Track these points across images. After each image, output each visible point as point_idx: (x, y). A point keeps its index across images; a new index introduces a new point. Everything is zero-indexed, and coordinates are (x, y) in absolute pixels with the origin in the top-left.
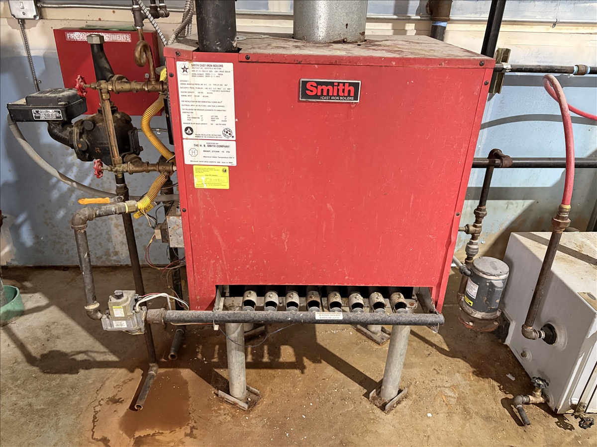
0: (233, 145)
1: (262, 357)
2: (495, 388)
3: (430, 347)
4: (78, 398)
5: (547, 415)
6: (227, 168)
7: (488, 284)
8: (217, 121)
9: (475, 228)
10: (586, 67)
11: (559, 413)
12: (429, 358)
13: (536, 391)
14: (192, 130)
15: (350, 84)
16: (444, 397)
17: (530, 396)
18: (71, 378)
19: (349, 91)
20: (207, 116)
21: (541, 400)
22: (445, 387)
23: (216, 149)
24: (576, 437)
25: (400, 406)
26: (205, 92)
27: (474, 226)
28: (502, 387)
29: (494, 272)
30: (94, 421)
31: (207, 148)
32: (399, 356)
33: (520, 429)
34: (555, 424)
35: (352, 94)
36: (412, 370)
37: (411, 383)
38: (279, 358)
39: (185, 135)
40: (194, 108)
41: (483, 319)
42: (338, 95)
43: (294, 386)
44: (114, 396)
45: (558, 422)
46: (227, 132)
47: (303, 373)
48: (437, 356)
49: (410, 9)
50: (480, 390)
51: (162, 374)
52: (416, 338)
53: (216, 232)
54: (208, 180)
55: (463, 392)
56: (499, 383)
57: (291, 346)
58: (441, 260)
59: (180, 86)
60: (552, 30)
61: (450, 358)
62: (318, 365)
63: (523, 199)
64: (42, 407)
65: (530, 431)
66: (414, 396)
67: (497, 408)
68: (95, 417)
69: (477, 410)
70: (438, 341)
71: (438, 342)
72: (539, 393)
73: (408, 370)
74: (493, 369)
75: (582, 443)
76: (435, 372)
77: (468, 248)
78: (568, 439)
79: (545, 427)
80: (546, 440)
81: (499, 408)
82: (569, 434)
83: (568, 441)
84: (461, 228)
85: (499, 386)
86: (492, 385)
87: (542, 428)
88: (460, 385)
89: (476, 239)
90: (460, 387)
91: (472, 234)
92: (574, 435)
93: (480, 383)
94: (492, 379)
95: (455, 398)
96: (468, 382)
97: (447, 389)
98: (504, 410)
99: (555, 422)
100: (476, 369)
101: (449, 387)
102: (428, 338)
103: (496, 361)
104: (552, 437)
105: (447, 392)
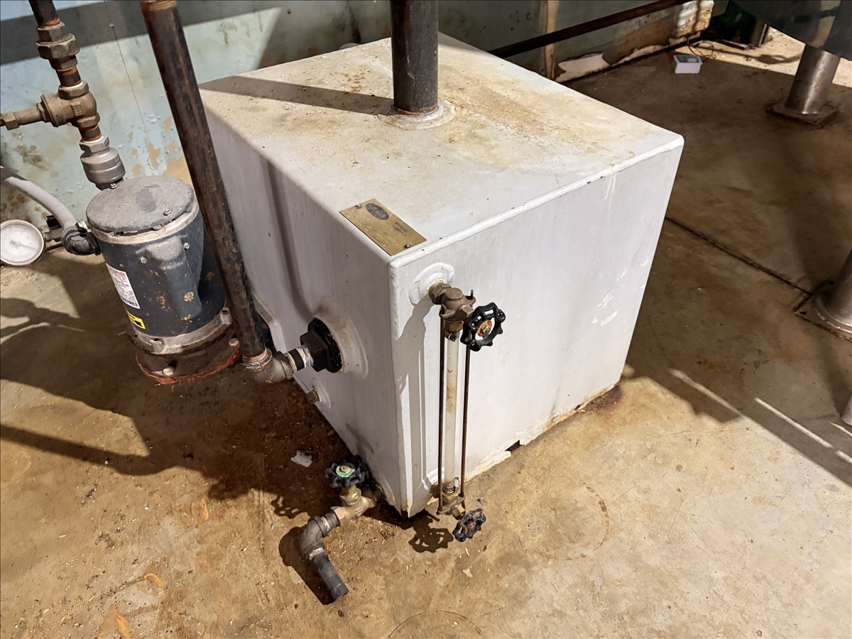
2: (264, 516)
3: (95, 467)
5: (390, 528)
7: (143, 260)
9: (66, 103)
11: (414, 514)
12: (90, 506)
13: (346, 494)
16: (122, 623)
17: (337, 510)
21: (366, 502)
22: (128, 584)
24: (458, 561)
28: (280, 503)
29: (149, 219)
33: (329, 614)
34: (409, 548)
36: (35, 574)
41: (187, 350)
45: (415, 538)
48: (111, 487)
50: (225, 543)
52: (57, 459)
55: (179, 575)
56: (275, 493)
61: (150, 478)
63: (253, 11)
65: (353, 608)
67: (270, 576)
69: (215, 617)
70: (121, 436)
71: (119, 441)
72: (354, 494)
73: (20, 581)
74: (259, 458)
75: (472, 572)
76: (103, 544)
77: (87, 168)
78: (442, 579)
79: (388, 572)
80: (394, 614)
81: (276, 574)
82: (443, 561)
83: (442, 584)
84: (23, 115)
85: (274, 503)
86: (258, 507)
87: (382, 577)
88: (172, 553)
89: (98, 133)
90: (172, 559)
91: (74, 121)
92: (454, 558)
93: (226, 518)
94: (257, 488)
95: (154, 608)
96: (196, 531)
97: (134, 587)
98: (288, 571)
99: (410, 542)
100: (217, 478)
101: (141, 579)
102: (90, 442)
103: (267, 430)
104: (406, 595)
105: (132, 598)
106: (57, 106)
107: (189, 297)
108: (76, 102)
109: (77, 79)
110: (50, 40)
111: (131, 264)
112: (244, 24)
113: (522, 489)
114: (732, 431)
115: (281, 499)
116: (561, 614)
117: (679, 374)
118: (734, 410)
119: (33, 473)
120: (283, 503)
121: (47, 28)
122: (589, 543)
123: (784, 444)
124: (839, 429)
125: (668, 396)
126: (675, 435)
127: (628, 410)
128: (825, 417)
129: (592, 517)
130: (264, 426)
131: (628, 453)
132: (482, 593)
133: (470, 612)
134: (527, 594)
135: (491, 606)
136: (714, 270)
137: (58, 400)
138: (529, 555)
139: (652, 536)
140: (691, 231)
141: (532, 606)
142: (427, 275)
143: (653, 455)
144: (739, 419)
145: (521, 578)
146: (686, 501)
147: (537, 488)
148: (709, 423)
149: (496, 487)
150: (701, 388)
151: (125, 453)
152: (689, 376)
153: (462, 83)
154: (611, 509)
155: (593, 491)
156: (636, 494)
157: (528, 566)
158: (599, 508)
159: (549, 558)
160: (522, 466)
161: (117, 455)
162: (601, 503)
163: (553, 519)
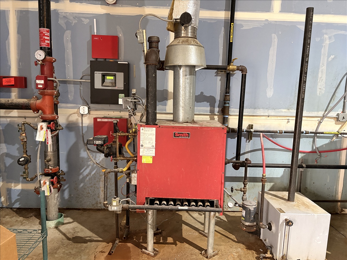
0: (154, 150)
1: (160, 240)
2: (254, 253)
3: (229, 239)
4: (88, 251)
6: (152, 157)
7: (248, 210)
8: (150, 143)
10: (282, 131)
12: (228, 243)
14: (143, 145)
15: (187, 133)
16: (232, 255)
17: (266, 254)
18: (85, 245)
19: (187, 135)
20: (147, 142)
22: (233, 252)
23: (149, 151)
25: (214, 257)
26: (147, 135)
27: (244, 188)
29: (250, 205)
30: (95, 258)
31: (147, 151)
32: (211, 232)
35: (188, 136)
36: (221, 246)
37: (220, 251)
38: (167, 241)
39: (141, 147)
40: (144, 139)
41: (249, 226)
42: (184, 136)
43: (172, 250)
44: (102, 251)
46: (153, 146)
47: (176, 246)
48: (231, 242)
49: (215, 111)
51: (120, 245)
53: (147, 178)
54: (146, 160)
55: (240, 254)
56: (256, 252)
57: (172, 237)
58: (220, 189)
59: (141, 133)
60: (268, 118)
61: (237, 243)
62: (182, 244)
63: (270, 182)
64: (75, 253)
66: (220, 254)
68: (95, 257)
76: (230, 247)
77: (242, 198)
84: (238, 189)
89: (245, 194)
90: (239, 252)
91: (243, 192)
94: (253, 250)
95: (237, 256)
96: (243, 251)
100: (247, 247)
101: (235, 252)
102: (228, 236)
103: (256, 245)
106: (243, 189)
107: (253, 216)
108: (245, 189)
109: (246, 187)
111: (247, 210)
112: (267, 184)
142: (285, 217)
153: (300, 200)
161: (232, 239)
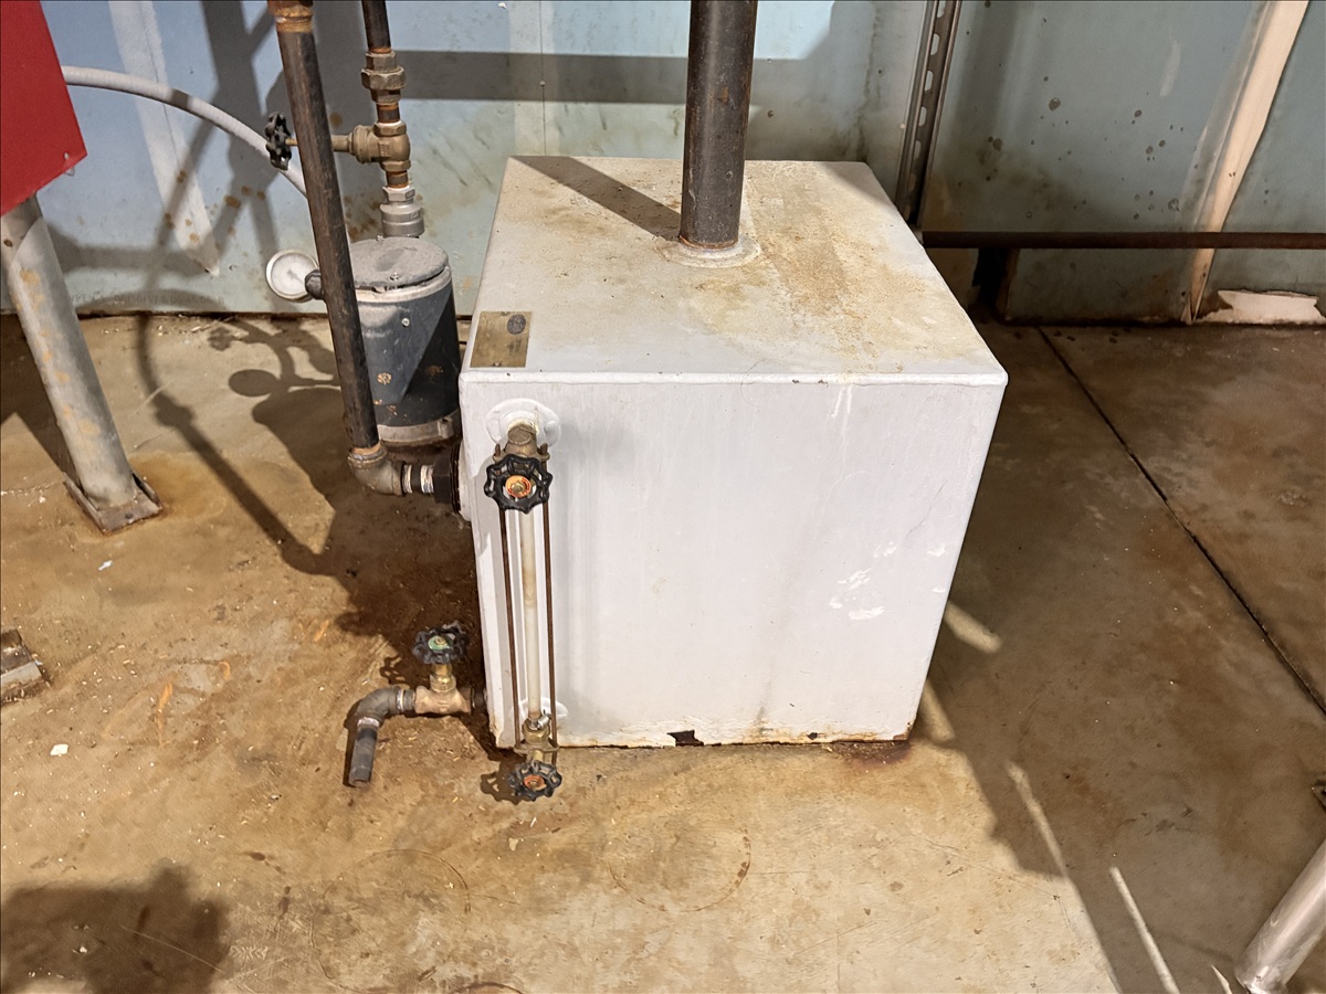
2: (368, 667)
9: (377, 140)
11: (501, 745)
12: (232, 575)
13: (434, 674)
16: (168, 692)
24: (515, 825)
27: (377, 131)
28: (393, 664)
33: (340, 798)
34: (476, 781)
45: (492, 775)
50: (308, 674)
52: (246, 518)
55: (249, 677)
65: (366, 805)
66: (67, 689)
67: (320, 727)
69: (242, 734)
71: (306, 528)
72: (443, 678)
75: (517, 846)
76: (215, 614)
77: (382, 216)
78: (480, 833)
79: (433, 792)
80: (400, 836)
81: (327, 729)
82: (500, 815)
83: (475, 838)
85: (388, 660)
86: (370, 656)
87: (422, 793)
88: (260, 654)
89: (404, 182)
90: (254, 661)
91: (381, 164)
92: (513, 819)
93: (332, 650)
94: (386, 636)
95: (203, 695)
96: (297, 647)
97: (204, 667)
98: (341, 732)
99: (482, 776)
100: (359, 607)
101: (216, 663)
102: (283, 517)
104: (429, 826)
105: (193, 675)
106: (364, 140)
109: (396, 116)
110: (372, 68)
113: (660, 794)
114: (1027, 886)
115: (398, 660)
116: (573, 952)
117: (1018, 775)
118: (1060, 863)
119: (216, 522)
120: (397, 665)
121: (373, 55)
122: (684, 899)
123: (1097, 948)
124: (1219, 981)
125: (972, 793)
126: (932, 845)
127: (893, 780)
128: (1210, 952)
129: (717, 874)
130: (448, 579)
131: (841, 829)
132: (509, 873)
133: (476, 885)
134: (556, 907)
135: (506, 892)
136: (1225, 668)
137: (292, 465)
138: (598, 867)
139: (774, 942)
140: (1241, 600)
141: (551, 923)
142: (510, 409)
143: (874, 850)
144: (1055, 879)
145: (567, 886)
146: (866, 930)
147: (681, 803)
148: (1002, 859)
149: (632, 775)
150: (1035, 809)
151: (301, 541)
152: (1031, 785)
154: (752, 879)
155: (748, 846)
156: (803, 883)
157: (586, 878)
158: (737, 868)
159: (619, 884)
160: (686, 769)
161: (294, 540)
162: (746, 866)
163: (667, 847)
